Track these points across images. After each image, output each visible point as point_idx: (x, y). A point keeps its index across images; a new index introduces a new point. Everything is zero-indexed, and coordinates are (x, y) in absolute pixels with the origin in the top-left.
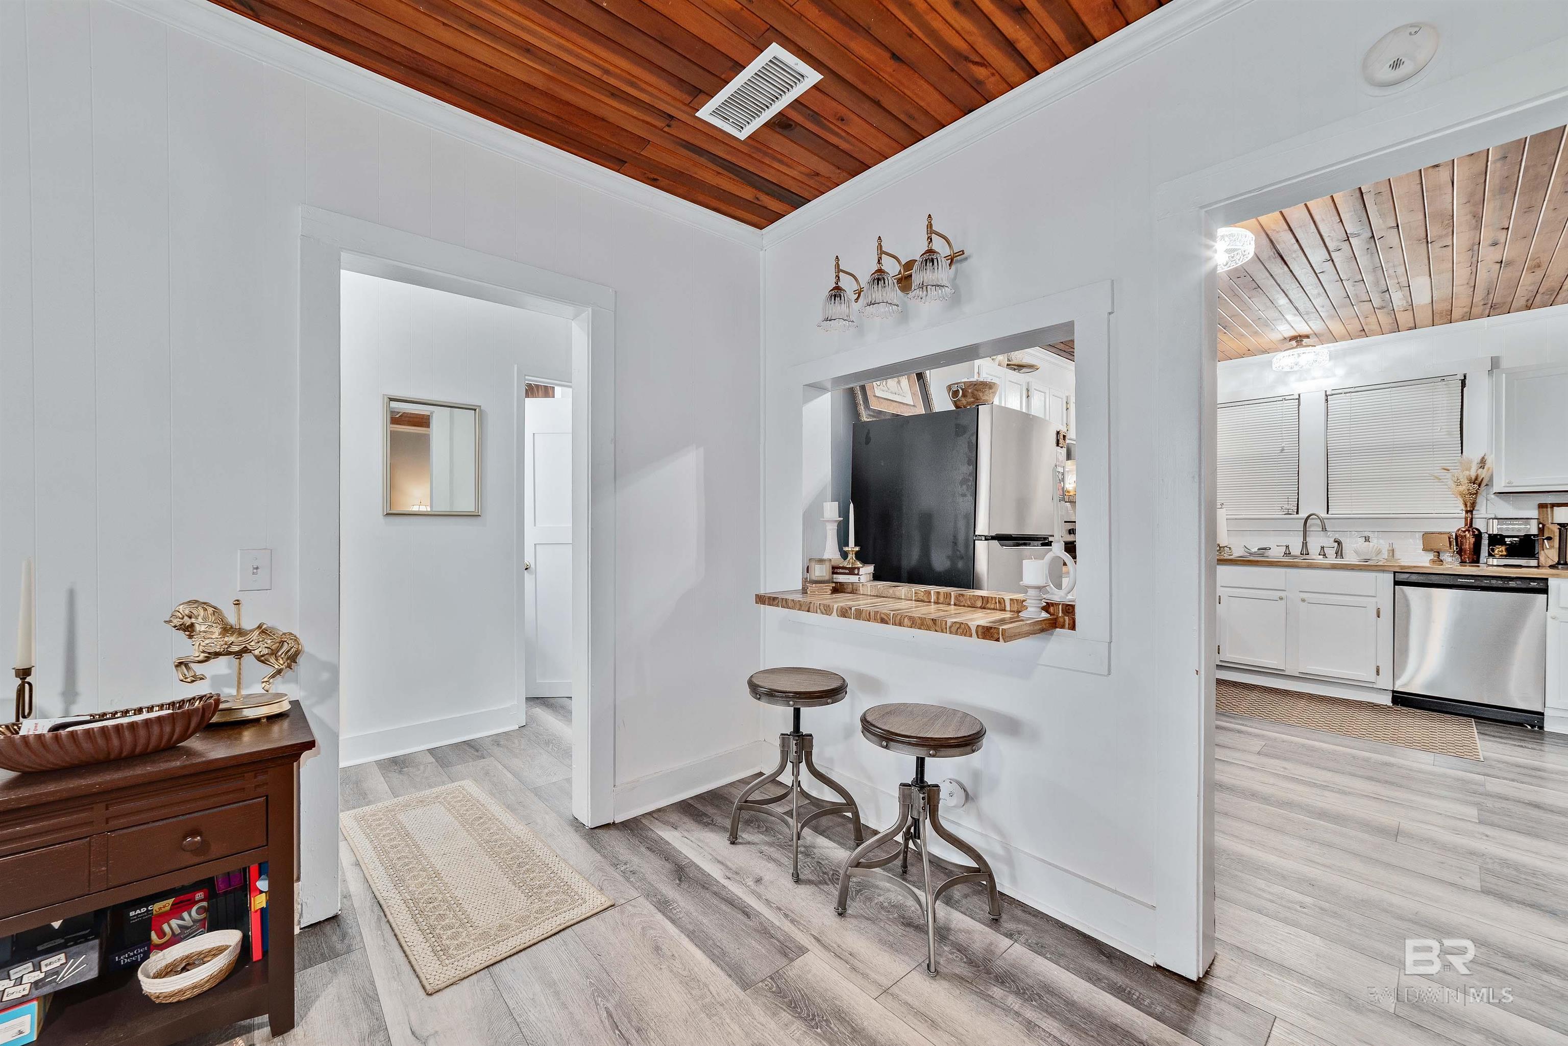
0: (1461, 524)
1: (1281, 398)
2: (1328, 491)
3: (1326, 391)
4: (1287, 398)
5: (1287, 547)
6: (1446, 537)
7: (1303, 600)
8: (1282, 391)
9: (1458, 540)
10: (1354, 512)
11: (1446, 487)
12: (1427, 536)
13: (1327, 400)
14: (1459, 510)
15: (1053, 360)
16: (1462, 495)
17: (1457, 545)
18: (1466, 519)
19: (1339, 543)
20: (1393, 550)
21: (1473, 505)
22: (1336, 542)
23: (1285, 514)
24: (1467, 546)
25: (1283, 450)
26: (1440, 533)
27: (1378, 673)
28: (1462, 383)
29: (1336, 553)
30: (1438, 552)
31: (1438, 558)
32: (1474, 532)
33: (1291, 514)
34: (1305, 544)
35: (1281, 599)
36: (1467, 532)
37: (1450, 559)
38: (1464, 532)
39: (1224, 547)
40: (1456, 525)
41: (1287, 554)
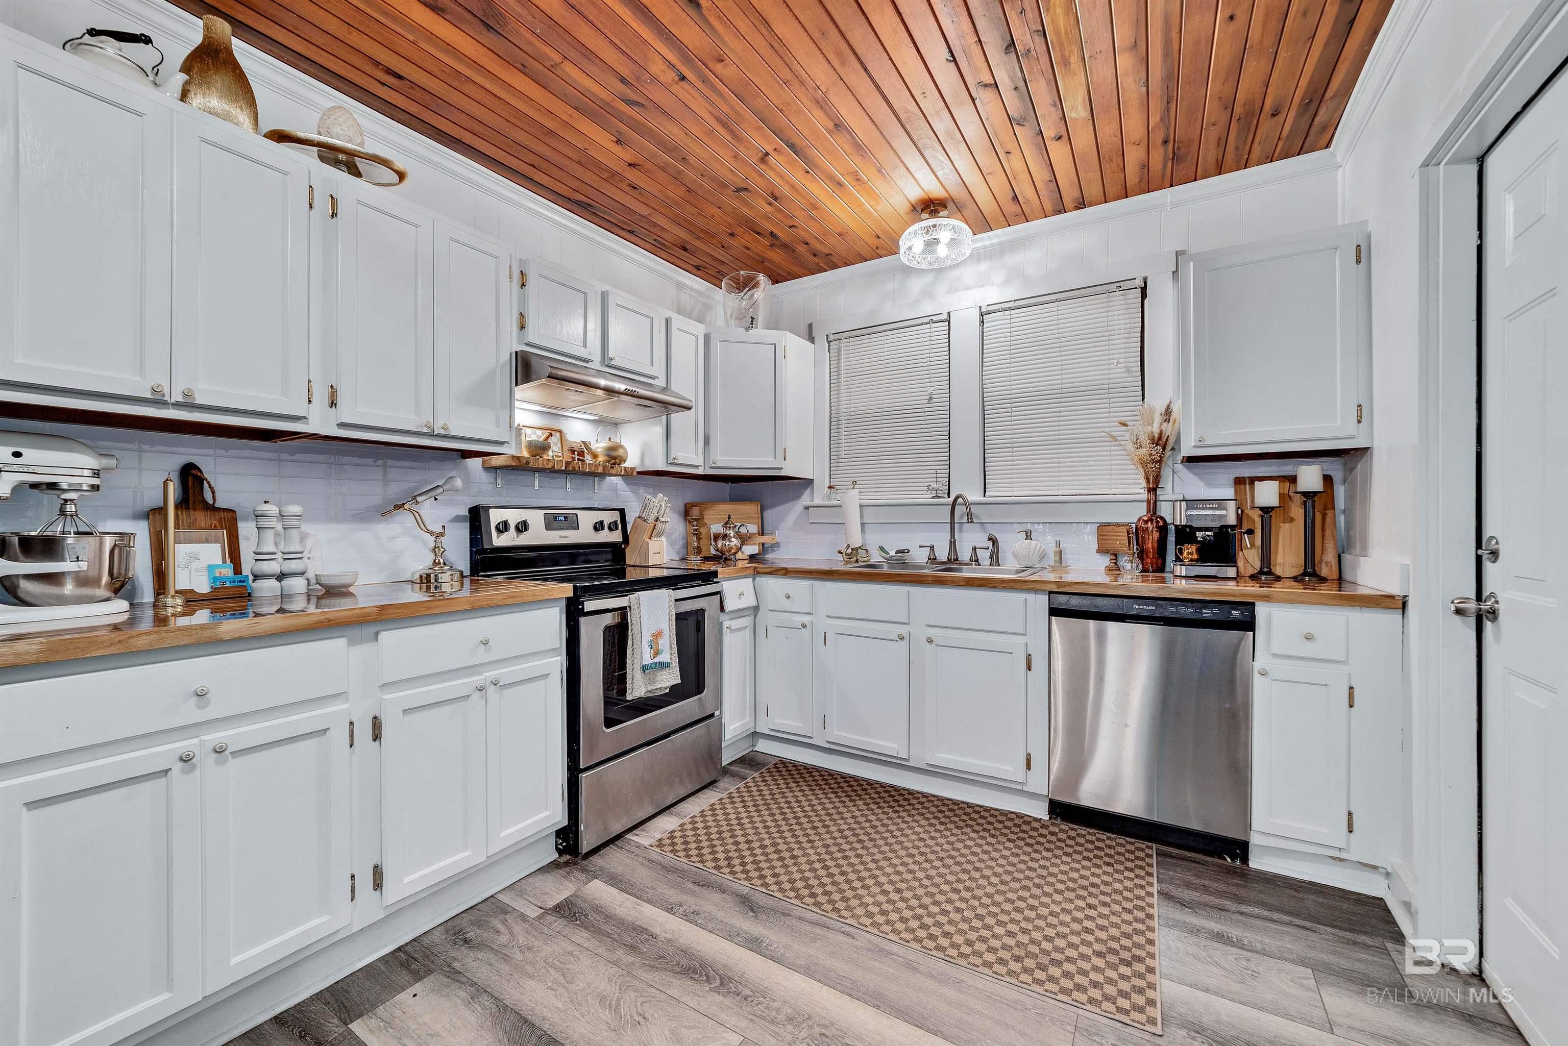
0: (1141, 511)
1: (926, 320)
2: (985, 462)
3: (980, 307)
4: (935, 318)
5: (932, 548)
6: (1124, 530)
7: (930, 641)
8: (928, 308)
9: (1137, 534)
10: (1015, 493)
11: (1124, 452)
12: (1103, 529)
13: (983, 322)
14: (1139, 490)
15: (649, 263)
16: (1143, 463)
17: (1138, 544)
18: (1148, 501)
19: (993, 540)
20: (1061, 552)
21: (1157, 478)
22: (990, 539)
23: (933, 498)
24: (1150, 545)
25: (931, 399)
26: (1118, 525)
27: (1028, 766)
28: (1142, 292)
29: (991, 558)
30: (1115, 555)
31: (1116, 563)
32: (1157, 522)
33: (939, 497)
34: (953, 543)
35: (902, 638)
36: (1149, 523)
37: (1128, 566)
38: (1146, 522)
39: (857, 549)
40: (1135, 513)
41: (933, 560)
